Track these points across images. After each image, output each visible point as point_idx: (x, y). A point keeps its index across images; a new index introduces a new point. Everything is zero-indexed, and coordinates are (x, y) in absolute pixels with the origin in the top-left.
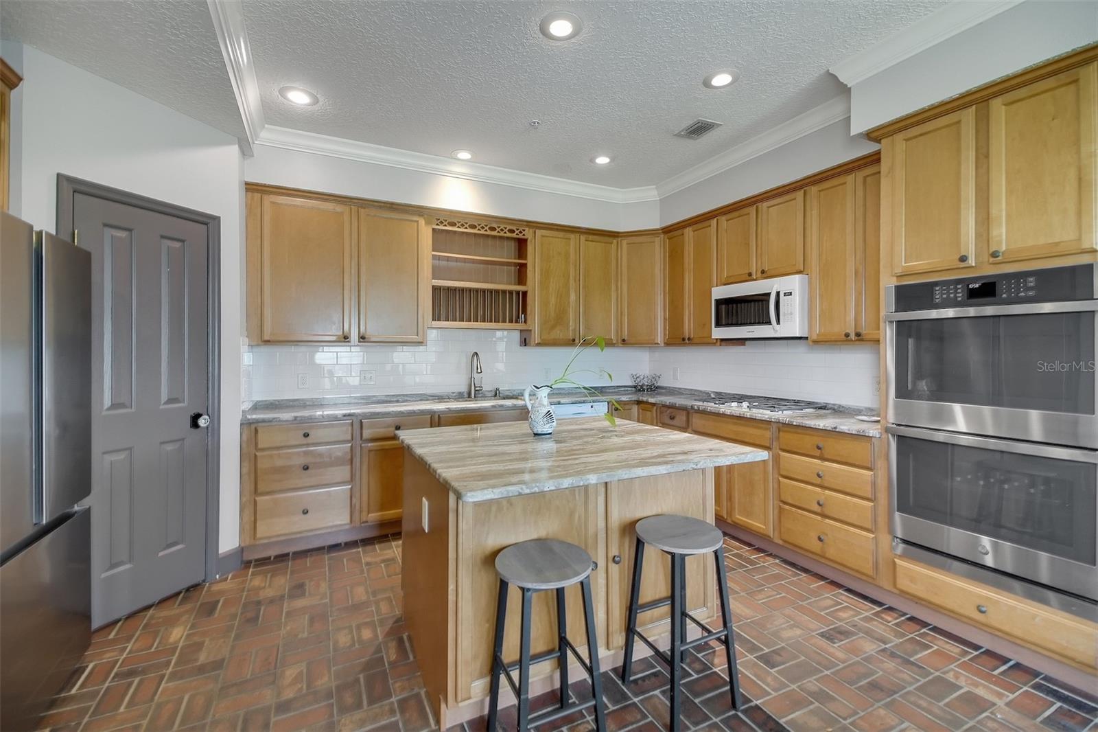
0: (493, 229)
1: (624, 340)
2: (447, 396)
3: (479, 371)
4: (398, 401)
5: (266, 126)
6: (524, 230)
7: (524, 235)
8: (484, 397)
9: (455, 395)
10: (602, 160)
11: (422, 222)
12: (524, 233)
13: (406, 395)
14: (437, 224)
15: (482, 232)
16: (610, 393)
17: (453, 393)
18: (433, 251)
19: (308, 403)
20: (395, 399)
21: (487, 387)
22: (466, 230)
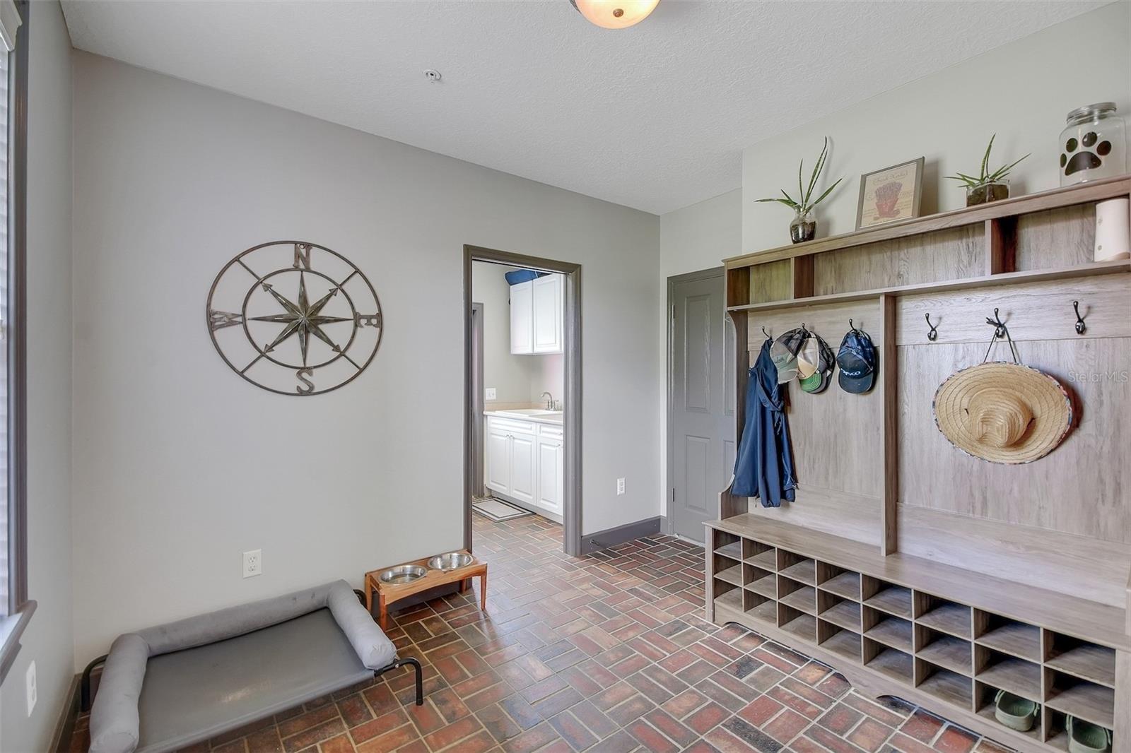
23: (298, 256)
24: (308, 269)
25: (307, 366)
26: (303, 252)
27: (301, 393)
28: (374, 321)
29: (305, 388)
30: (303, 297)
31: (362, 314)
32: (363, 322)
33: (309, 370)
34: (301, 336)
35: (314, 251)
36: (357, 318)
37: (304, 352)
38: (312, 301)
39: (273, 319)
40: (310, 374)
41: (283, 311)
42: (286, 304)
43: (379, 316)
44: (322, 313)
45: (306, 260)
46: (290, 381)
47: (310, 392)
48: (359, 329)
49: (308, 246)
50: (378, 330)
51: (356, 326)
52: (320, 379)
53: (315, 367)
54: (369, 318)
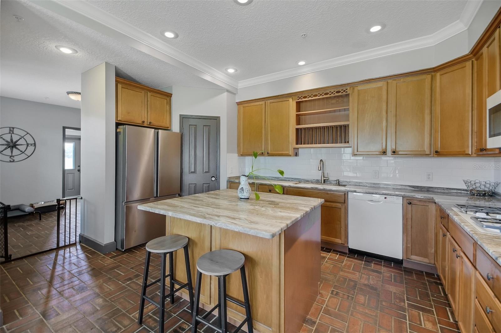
0: (326, 94)
1: (437, 152)
2: (311, 180)
3: (319, 169)
4: (289, 181)
5: (239, 82)
6: (347, 89)
7: (347, 92)
8: (331, 184)
9: (315, 180)
10: (376, 29)
11: (291, 100)
12: (346, 91)
13: (293, 179)
14: (298, 99)
15: (321, 97)
16: (438, 192)
17: (314, 180)
18: (297, 112)
19: (259, 178)
20: (288, 180)
21: (332, 178)
22: (312, 98)
23: (10, 130)
24: (13, 133)
25: (13, 155)
26: (12, 129)
27: (11, 162)
28: (33, 145)
29: (12, 160)
30: (12, 140)
31: (29, 143)
32: (30, 145)
33: (13, 156)
34: (11, 149)
35: (14, 129)
36: (28, 145)
37: (12, 152)
38: (14, 140)
39: (3, 145)
40: (14, 157)
41: (6, 143)
42: (7, 141)
43: (35, 144)
44: (17, 143)
45: (13, 131)
46: (8, 159)
47: (14, 161)
48: (28, 147)
49: (13, 128)
50: (34, 147)
51: (27, 146)
52: (16, 159)
53: (15, 156)
54: (31, 145)
